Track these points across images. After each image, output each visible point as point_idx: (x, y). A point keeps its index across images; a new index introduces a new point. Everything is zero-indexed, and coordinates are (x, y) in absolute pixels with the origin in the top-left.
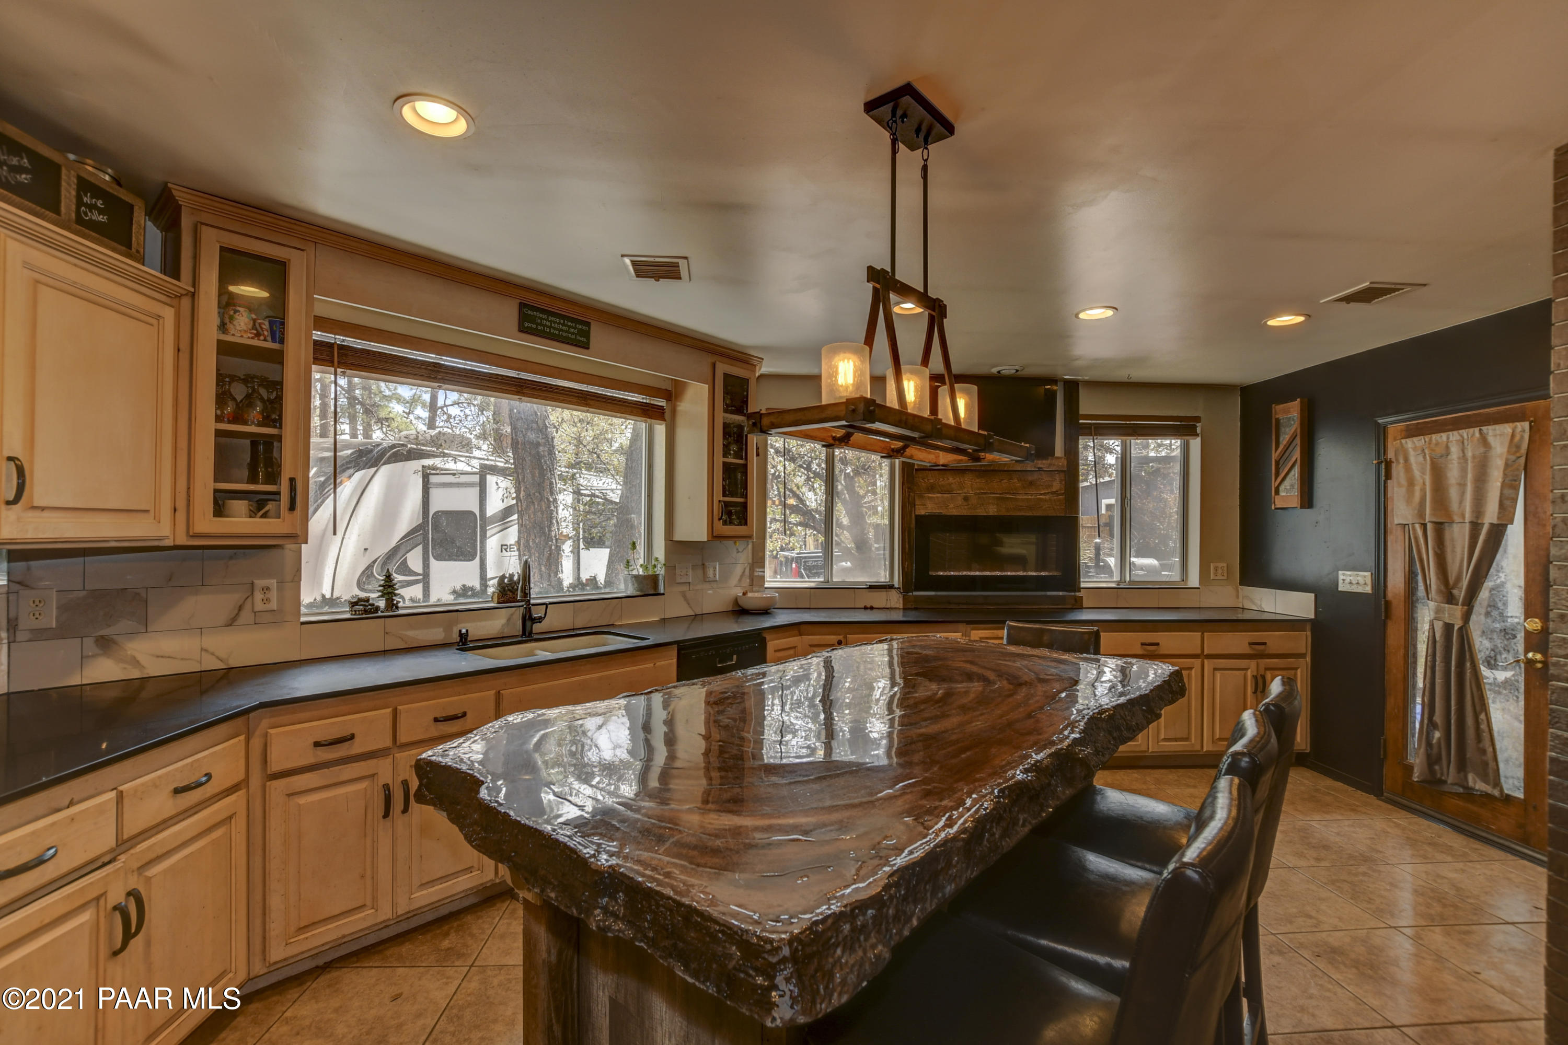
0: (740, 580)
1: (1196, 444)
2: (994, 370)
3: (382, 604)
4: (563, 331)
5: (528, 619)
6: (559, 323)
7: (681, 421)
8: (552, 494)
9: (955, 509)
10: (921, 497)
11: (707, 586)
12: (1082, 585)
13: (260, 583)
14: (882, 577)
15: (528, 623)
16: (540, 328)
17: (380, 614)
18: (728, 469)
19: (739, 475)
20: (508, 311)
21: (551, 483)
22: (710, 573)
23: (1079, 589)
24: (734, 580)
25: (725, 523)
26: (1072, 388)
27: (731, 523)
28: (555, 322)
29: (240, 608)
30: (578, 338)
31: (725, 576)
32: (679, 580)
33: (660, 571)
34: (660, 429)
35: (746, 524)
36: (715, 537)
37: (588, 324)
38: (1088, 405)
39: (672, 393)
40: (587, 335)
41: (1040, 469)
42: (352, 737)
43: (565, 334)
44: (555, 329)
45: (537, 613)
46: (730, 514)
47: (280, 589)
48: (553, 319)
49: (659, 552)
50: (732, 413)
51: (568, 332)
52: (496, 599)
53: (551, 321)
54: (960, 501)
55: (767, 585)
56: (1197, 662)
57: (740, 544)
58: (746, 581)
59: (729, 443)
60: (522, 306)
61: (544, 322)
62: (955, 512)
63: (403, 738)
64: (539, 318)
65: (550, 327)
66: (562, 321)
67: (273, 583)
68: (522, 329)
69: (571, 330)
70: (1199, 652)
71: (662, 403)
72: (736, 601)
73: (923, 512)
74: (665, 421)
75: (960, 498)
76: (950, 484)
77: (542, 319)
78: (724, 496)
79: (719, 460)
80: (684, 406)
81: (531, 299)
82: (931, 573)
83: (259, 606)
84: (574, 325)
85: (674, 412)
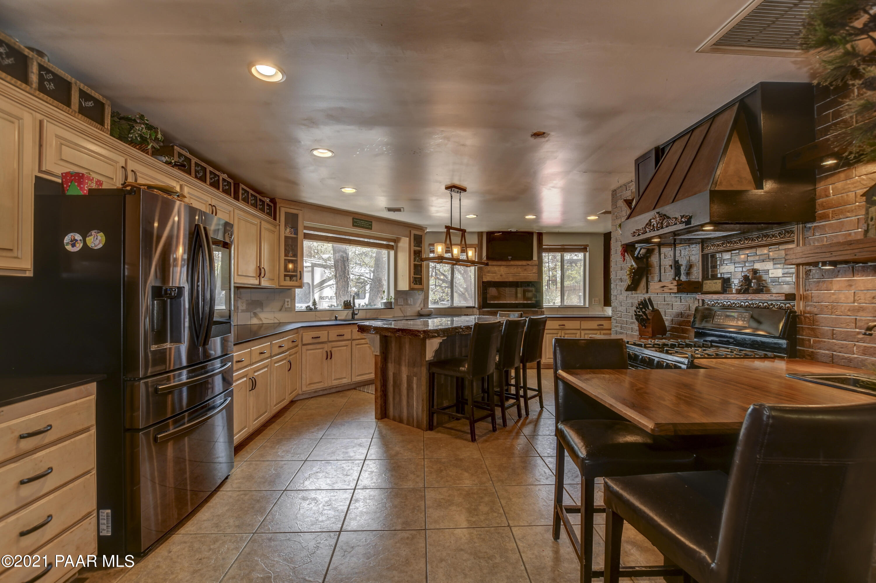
0: (420, 305)
1: (587, 254)
2: (509, 230)
3: (313, 307)
4: (365, 225)
5: (354, 314)
7: (399, 250)
8: (348, 275)
9: (497, 279)
10: (485, 275)
11: (408, 306)
12: (544, 307)
13: (286, 300)
14: (471, 303)
15: (353, 315)
16: (358, 224)
18: (415, 266)
19: (419, 268)
20: (350, 220)
21: (348, 271)
22: (409, 302)
23: (543, 308)
24: (418, 305)
25: (414, 284)
26: (540, 235)
27: (417, 284)
29: (282, 306)
30: (369, 226)
31: (415, 303)
32: (399, 304)
33: (393, 300)
34: (392, 253)
35: (421, 285)
36: (411, 289)
37: (372, 222)
38: (547, 242)
39: (396, 241)
40: (371, 225)
41: (528, 265)
42: (320, 337)
44: (362, 224)
45: (356, 312)
46: (416, 281)
47: (291, 302)
48: (362, 222)
49: (392, 294)
50: (417, 247)
52: (343, 308)
54: (499, 276)
55: (429, 307)
56: (578, 332)
57: (420, 292)
58: (422, 305)
59: (416, 257)
60: (353, 219)
62: (497, 280)
63: (330, 339)
64: (358, 222)
66: (364, 222)
67: (289, 300)
68: (353, 226)
69: (367, 224)
70: (579, 328)
71: (392, 244)
72: (419, 312)
73: (485, 280)
74: (393, 249)
76: (495, 270)
78: (414, 275)
79: (412, 263)
80: (400, 244)
81: (356, 216)
82: (488, 302)
83: (286, 306)
85: (397, 247)
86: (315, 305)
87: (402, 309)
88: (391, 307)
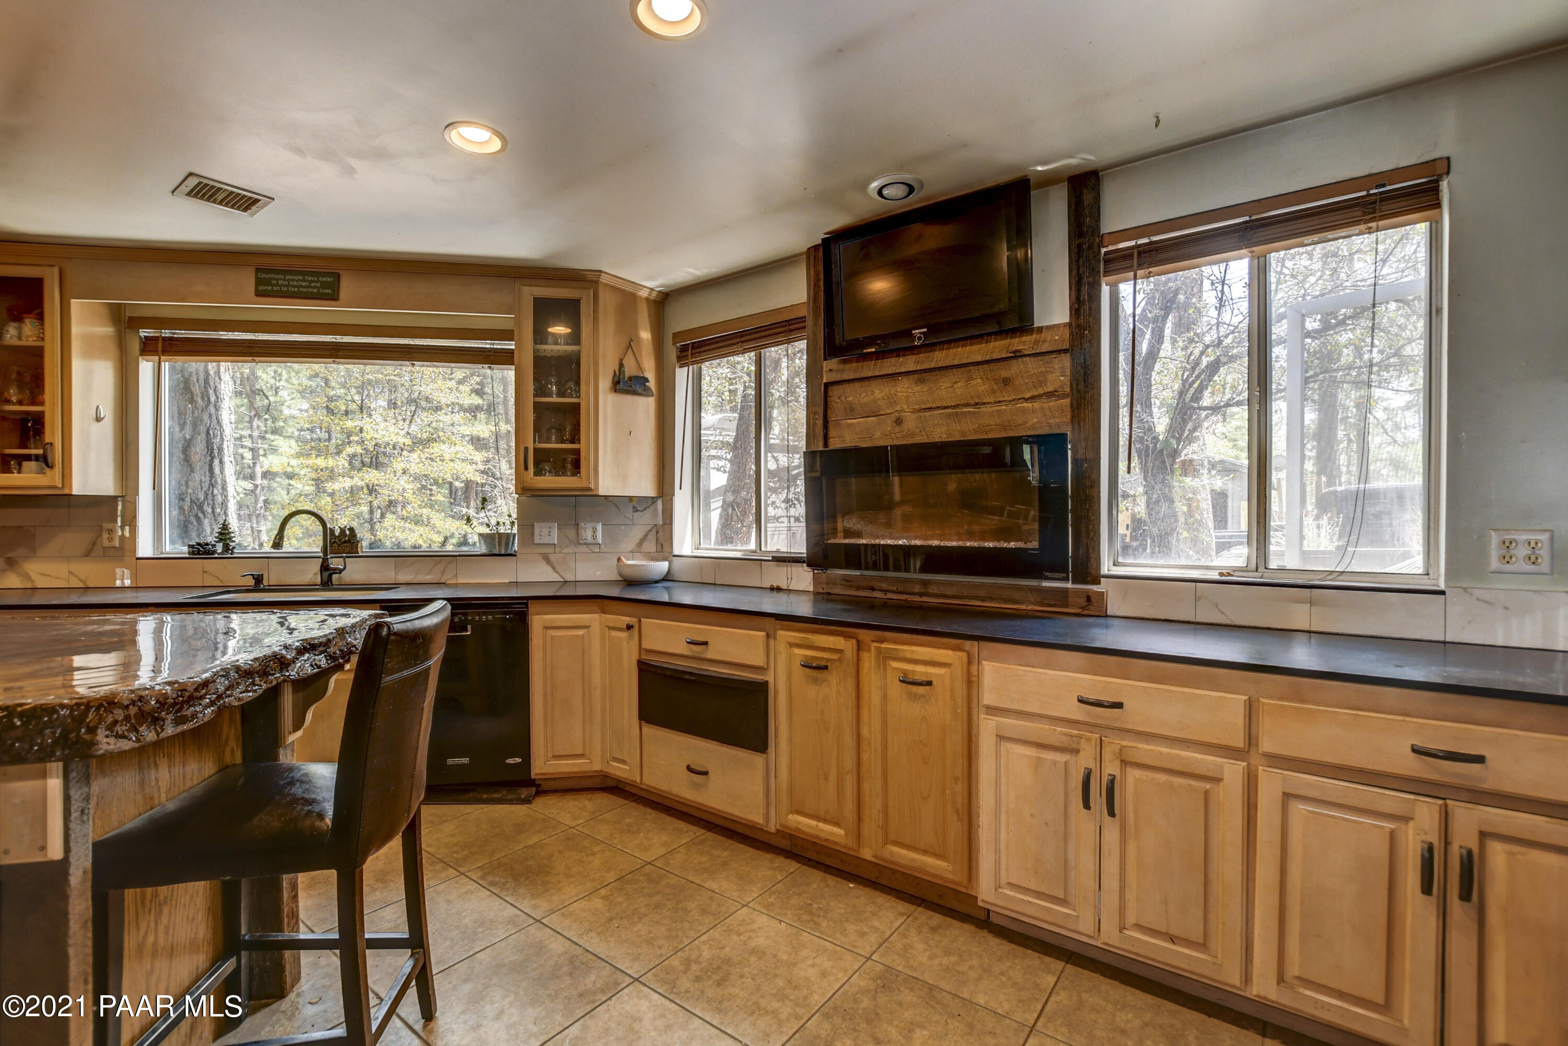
0: (640, 545)
4: (303, 287)
5: (325, 569)
6: (298, 280)
9: (883, 436)
10: (837, 424)
13: (106, 526)
15: (326, 573)
16: (275, 288)
17: (217, 556)
24: (629, 544)
25: (539, 473)
28: (293, 280)
29: (95, 544)
32: (537, 541)
37: (338, 276)
40: (334, 286)
43: (305, 290)
44: (294, 286)
45: (336, 564)
48: (290, 277)
51: (310, 287)
53: (289, 280)
54: (888, 425)
55: (680, 553)
59: (544, 379)
60: (258, 270)
61: (281, 282)
62: (883, 442)
64: (275, 279)
65: (287, 286)
66: (301, 278)
67: (114, 526)
68: (259, 294)
69: (313, 285)
73: (841, 445)
75: (889, 422)
76: (875, 401)
77: (278, 280)
81: (267, 263)
83: (106, 543)
84: (316, 279)
86: (225, 540)
87: (552, 558)
88: (506, 550)
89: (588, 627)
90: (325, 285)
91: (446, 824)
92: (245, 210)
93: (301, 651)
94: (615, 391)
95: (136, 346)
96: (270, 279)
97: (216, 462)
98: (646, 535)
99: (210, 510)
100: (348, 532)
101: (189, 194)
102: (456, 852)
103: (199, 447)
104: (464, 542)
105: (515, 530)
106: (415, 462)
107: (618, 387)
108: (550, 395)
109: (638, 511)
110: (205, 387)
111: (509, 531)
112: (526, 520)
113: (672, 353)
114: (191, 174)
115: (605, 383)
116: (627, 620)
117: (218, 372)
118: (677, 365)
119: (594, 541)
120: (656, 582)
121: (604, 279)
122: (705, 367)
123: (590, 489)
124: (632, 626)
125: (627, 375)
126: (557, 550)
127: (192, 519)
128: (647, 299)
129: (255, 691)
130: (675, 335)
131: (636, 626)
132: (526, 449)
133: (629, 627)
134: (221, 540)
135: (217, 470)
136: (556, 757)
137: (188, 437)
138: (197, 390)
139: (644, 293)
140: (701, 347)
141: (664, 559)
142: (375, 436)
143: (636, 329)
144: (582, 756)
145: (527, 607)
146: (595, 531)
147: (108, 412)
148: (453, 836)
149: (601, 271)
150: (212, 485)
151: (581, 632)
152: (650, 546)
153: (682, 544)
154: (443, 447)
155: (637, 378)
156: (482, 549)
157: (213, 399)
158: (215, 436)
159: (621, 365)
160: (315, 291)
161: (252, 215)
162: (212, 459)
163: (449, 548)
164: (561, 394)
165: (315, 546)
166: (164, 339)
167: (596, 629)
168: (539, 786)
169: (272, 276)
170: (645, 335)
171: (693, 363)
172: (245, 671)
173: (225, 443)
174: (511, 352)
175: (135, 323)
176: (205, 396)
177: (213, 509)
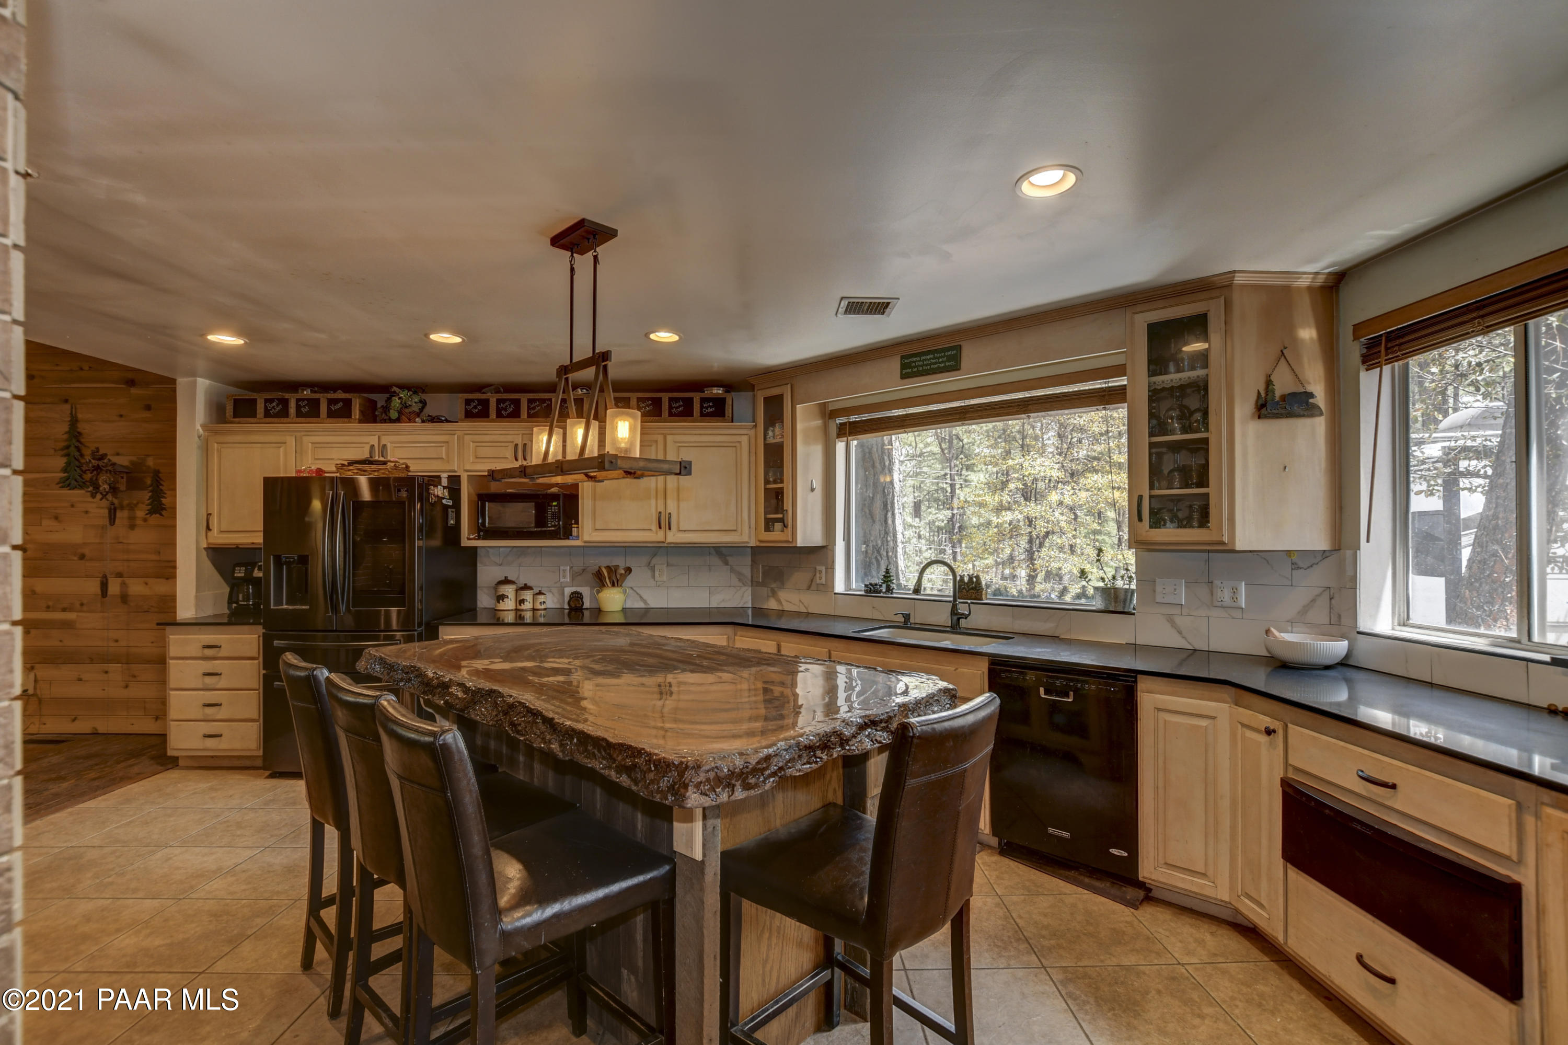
3: (884, 588)
4: (934, 363)
5: (954, 613)
6: (930, 359)
13: (818, 568)
15: (955, 617)
16: (914, 370)
17: (882, 595)
20: (894, 366)
28: (926, 360)
29: (812, 581)
30: (947, 364)
32: (1159, 599)
36: (1139, 544)
37: (959, 348)
40: (958, 358)
43: (935, 366)
44: (927, 365)
45: (962, 610)
47: (826, 572)
48: (924, 358)
51: (939, 362)
53: (923, 361)
60: (902, 357)
61: (918, 363)
64: (913, 362)
65: (922, 366)
66: (932, 356)
67: (824, 568)
68: (904, 377)
69: (941, 360)
77: (915, 362)
79: (1142, 441)
81: (909, 349)
83: (818, 581)
84: (943, 354)
86: (887, 582)
87: (1179, 620)
88: (1124, 607)
89: (1214, 718)
90: (950, 358)
91: (1041, 898)
92: (883, 313)
93: (862, 727)
94: (1259, 417)
95: (833, 430)
96: (911, 363)
97: (890, 514)
98: (1313, 601)
99: (885, 554)
100: (975, 579)
101: (846, 312)
102: (1044, 937)
103: (878, 504)
104: (1083, 594)
105: (1133, 587)
106: (1067, 494)
107: (1264, 411)
108: (1173, 433)
109: (1299, 568)
110: (882, 455)
111: (1127, 587)
112: (1146, 575)
113: (1353, 350)
114: (842, 298)
115: (1243, 408)
116: (1267, 721)
117: (891, 443)
118: (1362, 368)
119: (1234, 604)
120: (1327, 668)
121: (1239, 279)
122: (1414, 363)
123: (1223, 543)
124: (1274, 731)
125: (1278, 394)
126: (1185, 611)
127: (874, 560)
128: (1310, 289)
129: (816, 762)
130: (1358, 329)
131: (1280, 732)
132: (1140, 498)
133: (1269, 732)
134: (885, 581)
135: (890, 522)
136: (1168, 865)
137: (871, 495)
138: (876, 457)
139: (1305, 282)
140: (1403, 336)
141: (1343, 637)
142: (1032, 472)
143: (1290, 329)
144: (1203, 875)
145: (1136, 682)
146: (1235, 591)
147: (818, 484)
148: (1045, 915)
149: (1234, 272)
150: (887, 533)
151: (1204, 723)
152: (1320, 615)
153: (1374, 616)
154: (1096, 477)
155: (1293, 395)
156: (1098, 604)
157: (887, 463)
158: (889, 494)
159: (1269, 383)
160: (943, 365)
161: (889, 315)
162: (887, 511)
163: (1068, 598)
164: (1185, 430)
165: (949, 590)
166: (850, 423)
167: (1224, 723)
168: (1150, 890)
169: (912, 359)
170: (1308, 334)
171: (1389, 362)
172: (805, 746)
173: (896, 498)
174: (1124, 388)
175: (834, 414)
176: (882, 461)
177: (887, 552)
